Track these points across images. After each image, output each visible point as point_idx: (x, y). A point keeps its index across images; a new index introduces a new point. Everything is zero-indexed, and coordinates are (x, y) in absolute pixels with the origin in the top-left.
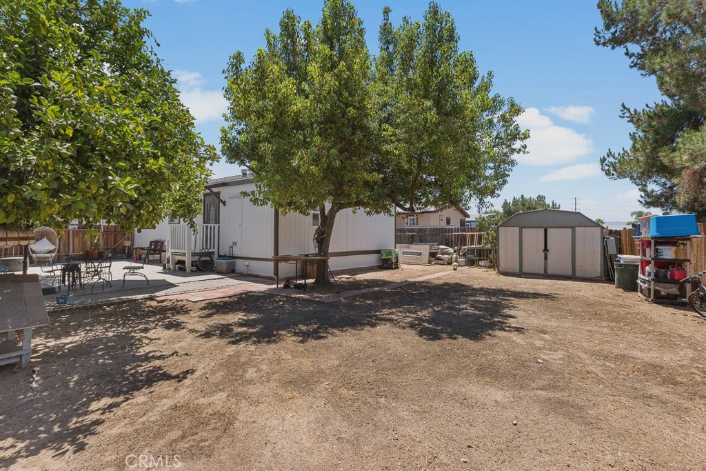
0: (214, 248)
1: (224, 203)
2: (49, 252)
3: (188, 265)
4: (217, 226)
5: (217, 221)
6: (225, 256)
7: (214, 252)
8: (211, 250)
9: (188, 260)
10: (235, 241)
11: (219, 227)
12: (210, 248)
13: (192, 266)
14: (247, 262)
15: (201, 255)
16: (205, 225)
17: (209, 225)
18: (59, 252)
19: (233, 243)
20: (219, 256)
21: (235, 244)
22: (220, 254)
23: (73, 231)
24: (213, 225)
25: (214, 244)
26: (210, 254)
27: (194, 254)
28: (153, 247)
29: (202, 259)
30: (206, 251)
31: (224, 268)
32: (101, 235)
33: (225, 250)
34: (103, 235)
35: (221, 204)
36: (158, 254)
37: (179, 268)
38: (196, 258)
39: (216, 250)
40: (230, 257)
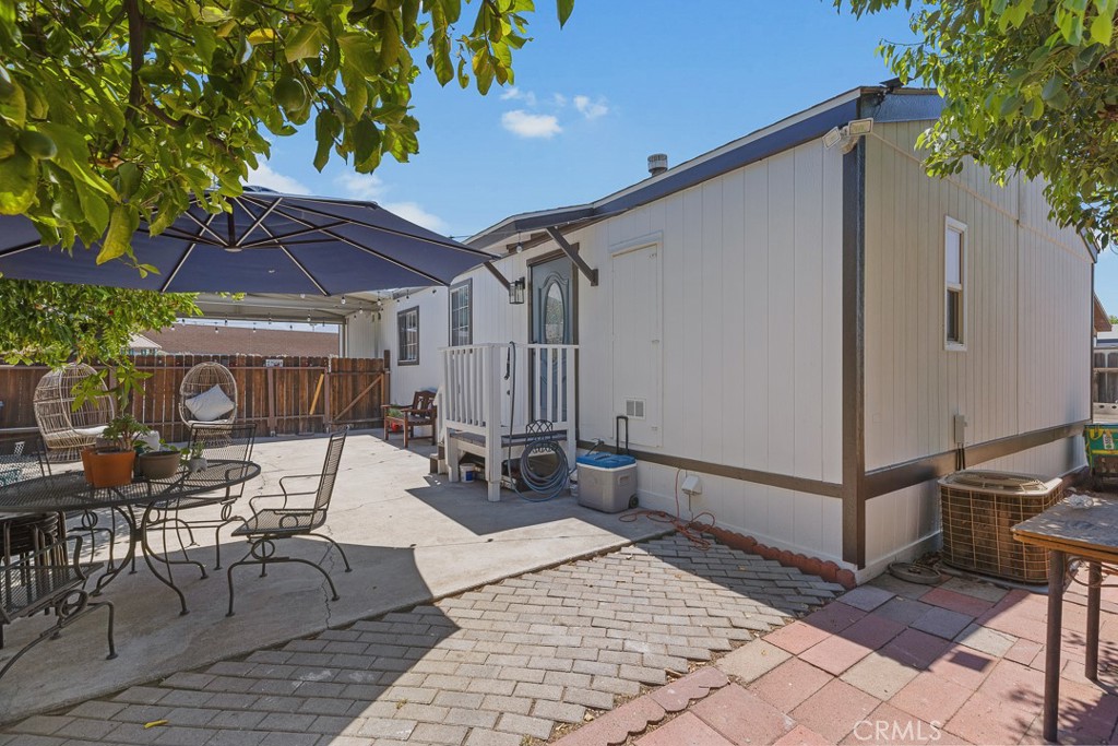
0: (564, 419)
1: (593, 277)
2: (222, 417)
3: (493, 473)
4: (570, 348)
5: (571, 335)
6: (601, 447)
7: (565, 432)
8: (557, 427)
9: (493, 457)
10: (635, 398)
11: (577, 351)
12: (555, 420)
13: (505, 473)
14: (691, 480)
15: (530, 440)
16: (537, 347)
17: (550, 347)
18: (239, 415)
19: (629, 404)
20: (580, 444)
21: (637, 408)
22: (583, 438)
23: (274, 371)
24: (560, 347)
25: (564, 406)
26: (553, 439)
27: (509, 440)
28: (419, 407)
29: (531, 455)
30: (544, 428)
31: (607, 495)
32: (327, 380)
33: (600, 429)
34: (331, 378)
35: (582, 278)
36: (427, 423)
37: (470, 475)
38: (516, 452)
39: (569, 426)
40: (619, 451)
